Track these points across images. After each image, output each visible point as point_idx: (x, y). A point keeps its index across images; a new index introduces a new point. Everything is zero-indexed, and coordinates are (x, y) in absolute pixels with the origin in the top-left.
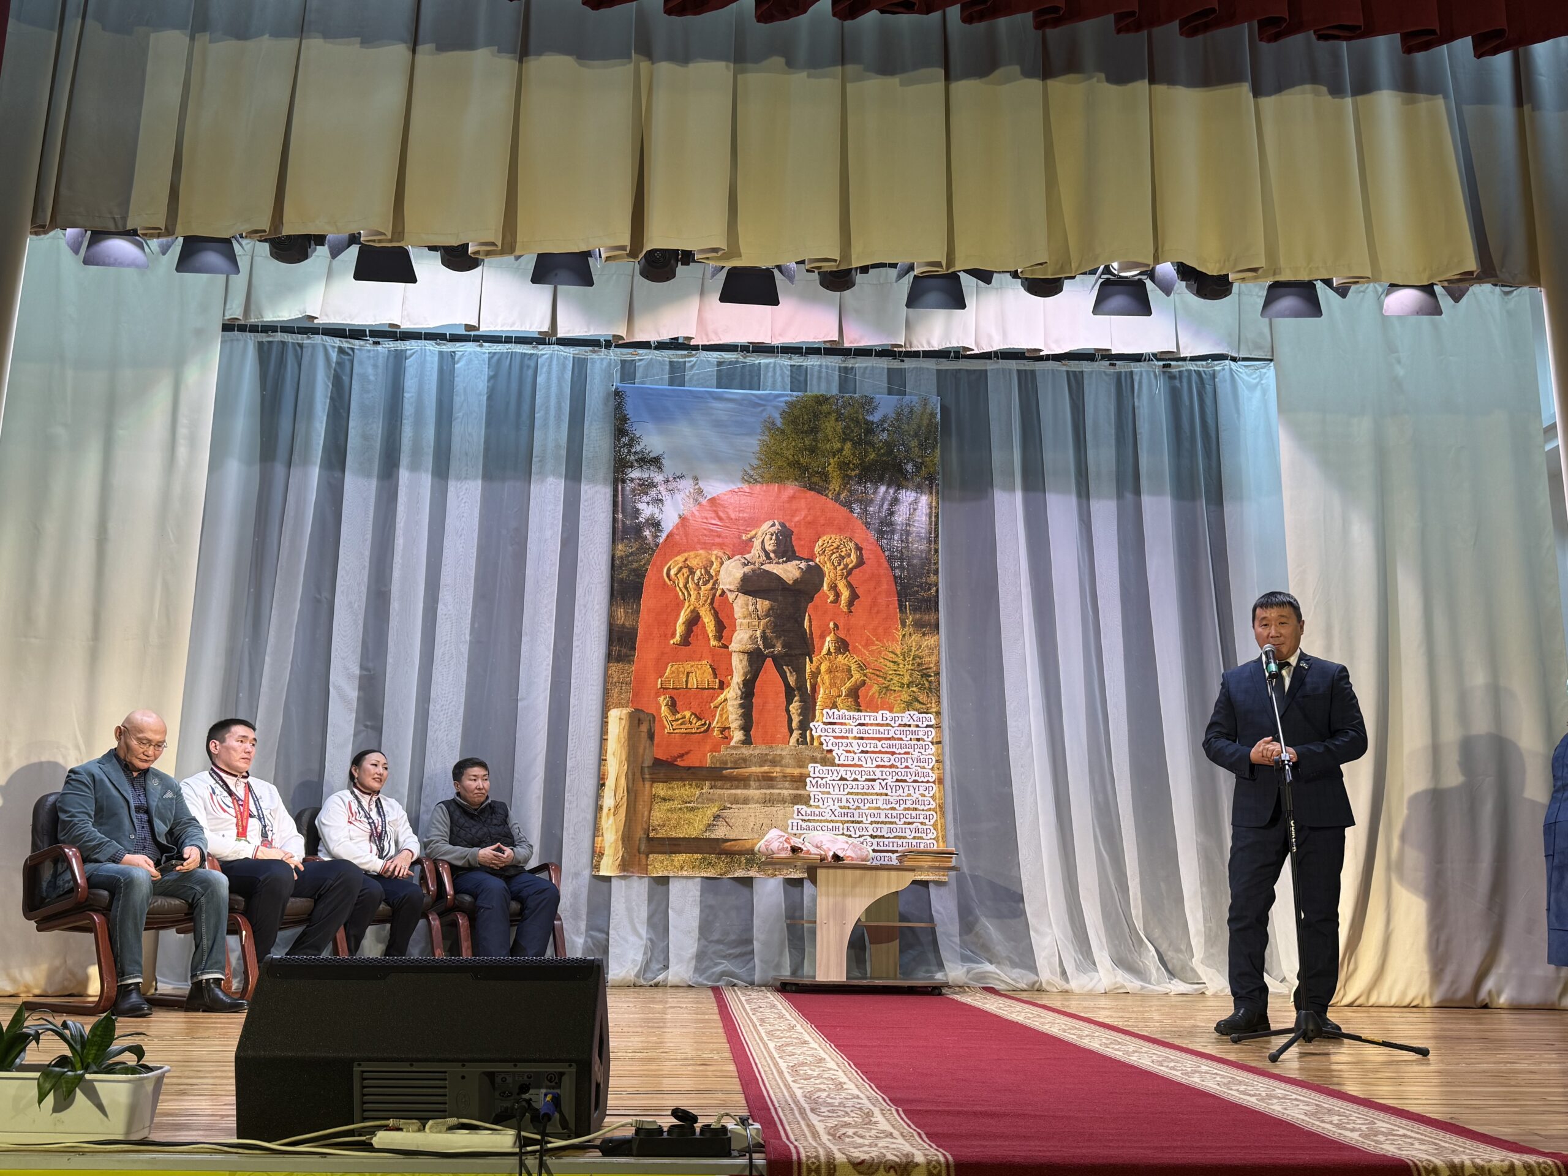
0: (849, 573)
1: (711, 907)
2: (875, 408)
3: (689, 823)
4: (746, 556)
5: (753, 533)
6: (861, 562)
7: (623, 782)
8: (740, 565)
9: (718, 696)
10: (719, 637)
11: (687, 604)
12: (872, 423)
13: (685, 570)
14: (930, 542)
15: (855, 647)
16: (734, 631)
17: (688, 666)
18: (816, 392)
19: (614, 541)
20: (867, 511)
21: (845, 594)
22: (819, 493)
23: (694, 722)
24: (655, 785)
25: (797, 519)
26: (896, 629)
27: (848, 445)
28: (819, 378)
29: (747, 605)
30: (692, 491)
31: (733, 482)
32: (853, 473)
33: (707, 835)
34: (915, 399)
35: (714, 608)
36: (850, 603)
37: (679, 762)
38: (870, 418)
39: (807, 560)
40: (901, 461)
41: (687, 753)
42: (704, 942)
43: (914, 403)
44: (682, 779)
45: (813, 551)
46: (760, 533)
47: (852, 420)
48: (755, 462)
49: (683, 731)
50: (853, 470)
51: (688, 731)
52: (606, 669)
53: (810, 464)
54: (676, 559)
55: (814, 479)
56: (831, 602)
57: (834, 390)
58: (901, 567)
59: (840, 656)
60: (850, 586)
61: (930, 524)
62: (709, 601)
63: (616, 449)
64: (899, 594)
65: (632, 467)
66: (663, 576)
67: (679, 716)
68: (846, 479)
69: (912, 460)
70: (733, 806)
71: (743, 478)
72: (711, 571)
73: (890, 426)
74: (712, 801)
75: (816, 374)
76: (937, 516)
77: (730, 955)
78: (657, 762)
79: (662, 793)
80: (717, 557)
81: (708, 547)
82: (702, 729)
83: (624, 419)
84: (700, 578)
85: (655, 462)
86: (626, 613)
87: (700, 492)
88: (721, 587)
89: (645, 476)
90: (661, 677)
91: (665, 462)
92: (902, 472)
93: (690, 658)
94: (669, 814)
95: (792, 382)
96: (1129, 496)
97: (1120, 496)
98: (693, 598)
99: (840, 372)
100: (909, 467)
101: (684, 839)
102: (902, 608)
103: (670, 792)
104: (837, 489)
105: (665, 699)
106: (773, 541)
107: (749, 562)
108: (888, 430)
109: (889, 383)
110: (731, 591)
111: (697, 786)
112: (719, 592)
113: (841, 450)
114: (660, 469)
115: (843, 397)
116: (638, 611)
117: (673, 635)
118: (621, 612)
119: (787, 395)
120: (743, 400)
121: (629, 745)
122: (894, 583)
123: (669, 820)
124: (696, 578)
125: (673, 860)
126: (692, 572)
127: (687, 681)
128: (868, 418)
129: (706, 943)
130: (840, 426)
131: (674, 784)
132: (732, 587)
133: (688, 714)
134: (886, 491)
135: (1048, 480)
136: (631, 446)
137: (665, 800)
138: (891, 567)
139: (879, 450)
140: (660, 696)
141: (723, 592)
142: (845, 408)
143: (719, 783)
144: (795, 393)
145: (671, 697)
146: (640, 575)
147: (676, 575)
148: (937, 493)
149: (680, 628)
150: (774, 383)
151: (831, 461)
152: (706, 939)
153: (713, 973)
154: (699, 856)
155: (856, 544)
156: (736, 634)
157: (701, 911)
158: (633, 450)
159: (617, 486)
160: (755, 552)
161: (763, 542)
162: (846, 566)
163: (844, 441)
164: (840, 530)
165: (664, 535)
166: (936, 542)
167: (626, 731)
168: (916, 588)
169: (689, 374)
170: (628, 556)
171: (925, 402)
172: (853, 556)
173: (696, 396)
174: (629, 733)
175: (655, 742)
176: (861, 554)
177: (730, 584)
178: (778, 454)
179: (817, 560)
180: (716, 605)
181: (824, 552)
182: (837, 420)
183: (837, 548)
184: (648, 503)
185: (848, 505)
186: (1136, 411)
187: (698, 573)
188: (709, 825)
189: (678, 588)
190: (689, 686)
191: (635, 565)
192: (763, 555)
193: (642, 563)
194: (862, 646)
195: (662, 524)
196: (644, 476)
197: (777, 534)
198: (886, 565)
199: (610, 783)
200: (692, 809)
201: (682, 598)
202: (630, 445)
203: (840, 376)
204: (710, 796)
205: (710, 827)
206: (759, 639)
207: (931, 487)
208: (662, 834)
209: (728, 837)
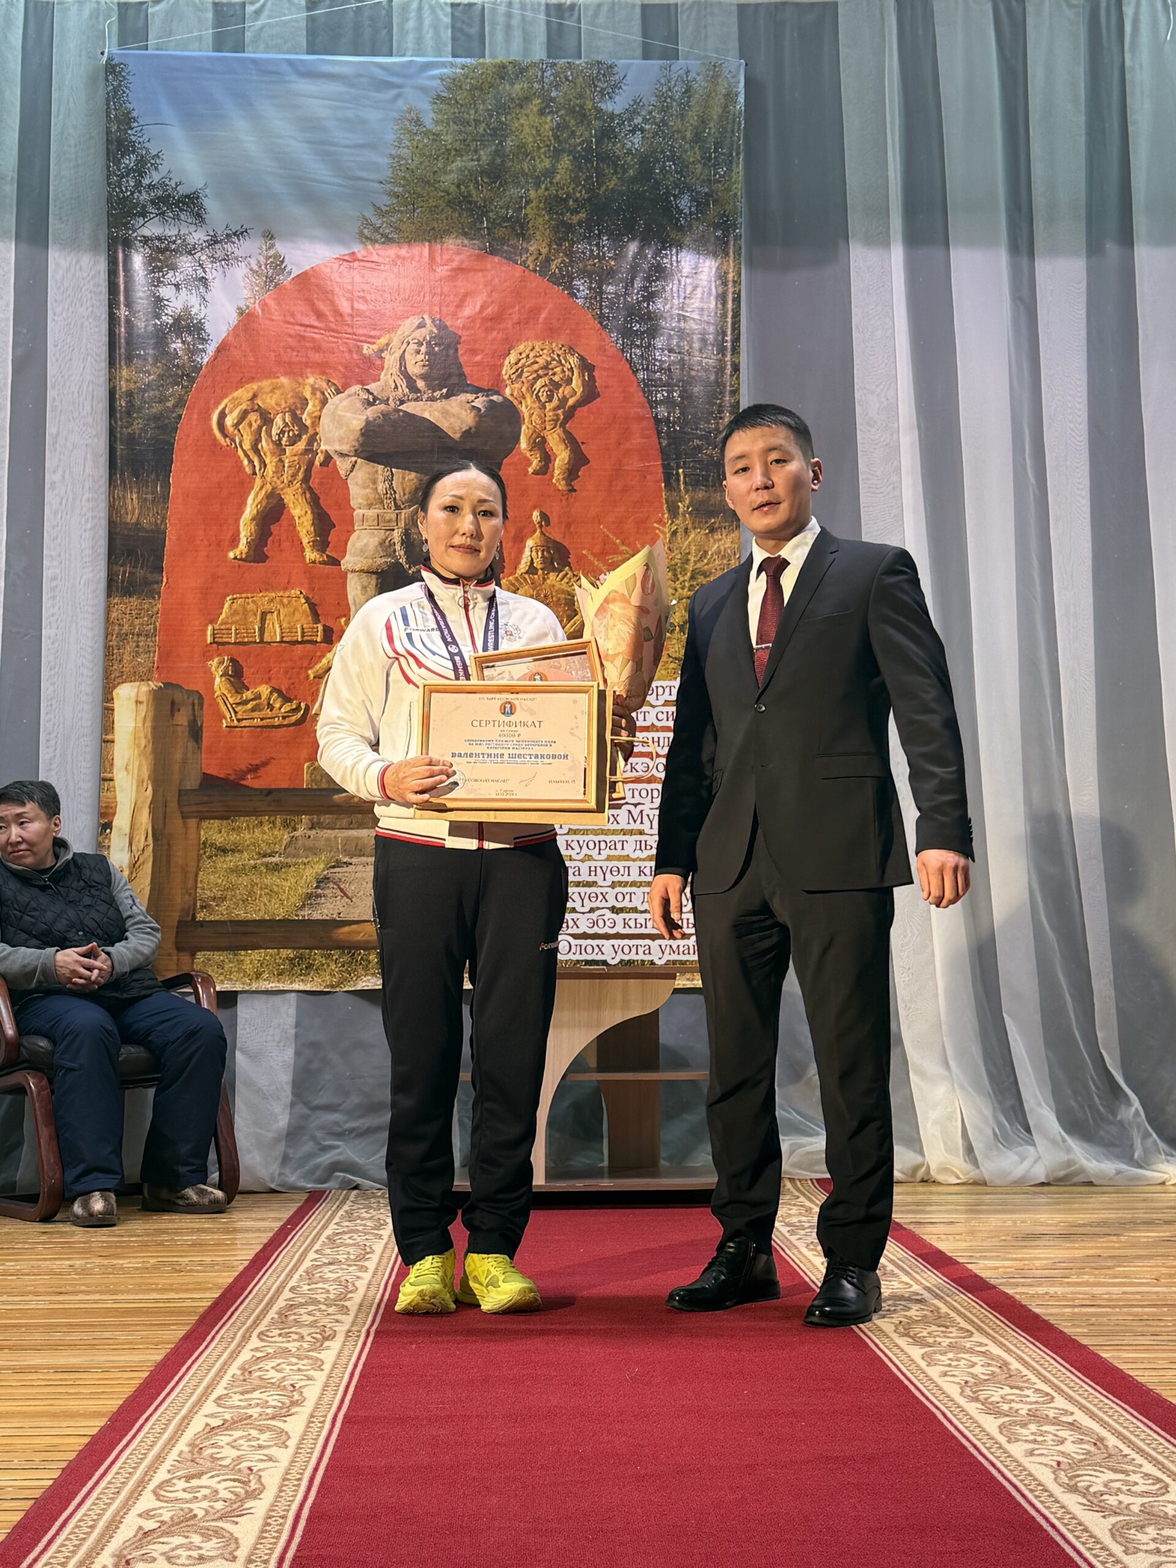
0: (570, 414)
1: (315, 1045)
2: (616, 86)
3: (271, 893)
4: (372, 387)
5: (383, 341)
6: (591, 394)
7: (145, 818)
8: (359, 405)
9: (323, 656)
10: (321, 544)
11: (258, 482)
12: (612, 116)
13: (253, 417)
14: (722, 350)
15: (581, 558)
16: (351, 531)
17: (263, 600)
18: (501, 58)
19: (112, 362)
20: (601, 292)
21: (562, 456)
22: (509, 259)
23: (277, 705)
24: (205, 824)
25: (467, 311)
26: (660, 521)
27: (566, 161)
28: (508, 27)
29: (375, 482)
30: (262, 260)
31: (341, 242)
32: (575, 219)
33: (306, 913)
34: (694, 65)
35: (310, 489)
36: (572, 473)
37: (250, 781)
38: (608, 106)
39: (487, 392)
40: (668, 193)
41: (265, 764)
42: (301, 1109)
43: (692, 75)
44: (256, 813)
45: (500, 374)
46: (395, 342)
47: (571, 111)
48: (384, 201)
49: (256, 722)
50: (575, 212)
51: (265, 722)
52: (108, 610)
53: (492, 201)
54: (236, 394)
55: (500, 232)
56: (535, 473)
57: (539, 53)
58: (669, 402)
59: (552, 576)
60: (571, 441)
61: (724, 315)
62: (301, 475)
63: (113, 180)
64: (664, 454)
65: (143, 214)
66: (211, 429)
67: (248, 695)
68: (563, 233)
69: (690, 189)
70: (354, 860)
71: (361, 234)
72: (304, 417)
73: (646, 121)
74: (313, 851)
75: (501, 19)
76: (737, 300)
77: (351, 1131)
78: (209, 781)
79: (219, 839)
80: (314, 390)
81: (296, 371)
82: (293, 719)
83: (127, 120)
84: (283, 432)
85: (190, 205)
86: (143, 501)
87: (278, 264)
88: (323, 447)
89: (171, 232)
90: (213, 621)
91: (210, 205)
92: (669, 212)
93: (267, 586)
94: (233, 878)
95: (454, 39)
96: (1112, 248)
97: (1094, 249)
98: (270, 469)
99: (548, 14)
100: (685, 203)
101: (262, 922)
102: (669, 479)
103: (234, 837)
104: (544, 251)
105: (221, 663)
106: (421, 357)
107: (375, 398)
108: (642, 130)
109: (645, 33)
110: (342, 455)
111: (286, 825)
112: (320, 458)
113: (550, 173)
114: (199, 217)
115: (554, 65)
116: (165, 497)
117: (234, 542)
118: (132, 500)
119: (444, 65)
120: (359, 76)
121: (155, 751)
122: (654, 433)
123: (234, 887)
124: (275, 431)
125: (241, 962)
126: (267, 420)
127: (262, 630)
128: (603, 106)
129: (307, 1111)
130: (549, 122)
131: (242, 822)
132: (345, 448)
133: (264, 690)
134: (640, 253)
135: (956, 222)
136: (142, 174)
137: (224, 851)
138: (650, 402)
139: (625, 171)
140: (212, 659)
141: (328, 458)
142: (557, 87)
143: (326, 819)
144: (459, 60)
145: (232, 660)
146: (166, 426)
147: (236, 426)
148: (738, 253)
149: (246, 530)
150: (419, 41)
151: (533, 194)
152: (306, 1104)
153: (317, 1167)
154: (290, 953)
155: (582, 359)
156: (353, 538)
157: (297, 1054)
158: (146, 181)
159: (116, 252)
160: (388, 381)
161: (402, 358)
162: (563, 401)
164: (550, 332)
165: (211, 349)
166: (735, 350)
167: (148, 724)
168: (697, 442)
169: (252, 27)
170: (144, 391)
171: (714, 72)
172: (576, 383)
173: (266, 70)
174: (155, 728)
175: (205, 742)
176: (592, 378)
177: (340, 441)
178: (428, 183)
179: (508, 391)
180: (314, 482)
181: (520, 376)
182: (542, 113)
183: (546, 367)
184: (177, 286)
185: (565, 281)
186: (1128, 76)
187: (278, 421)
188: (309, 896)
189: (240, 453)
190: (267, 638)
191: (156, 408)
192: (403, 384)
193: (169, 404)
194: (595, 555)
195: (208, 326)
196: (168, 233)
197: (429, 343)
198: (639, 397)
199: (122, 821)
200: (276, 868)
201: (248, 470)
202: (140, 170)
203: (548, 23)
204: (309, 843)
205: (310, 899)
206: (398, 547)
207: (727, 243)
208: (221, 913)
209: (344, 916)
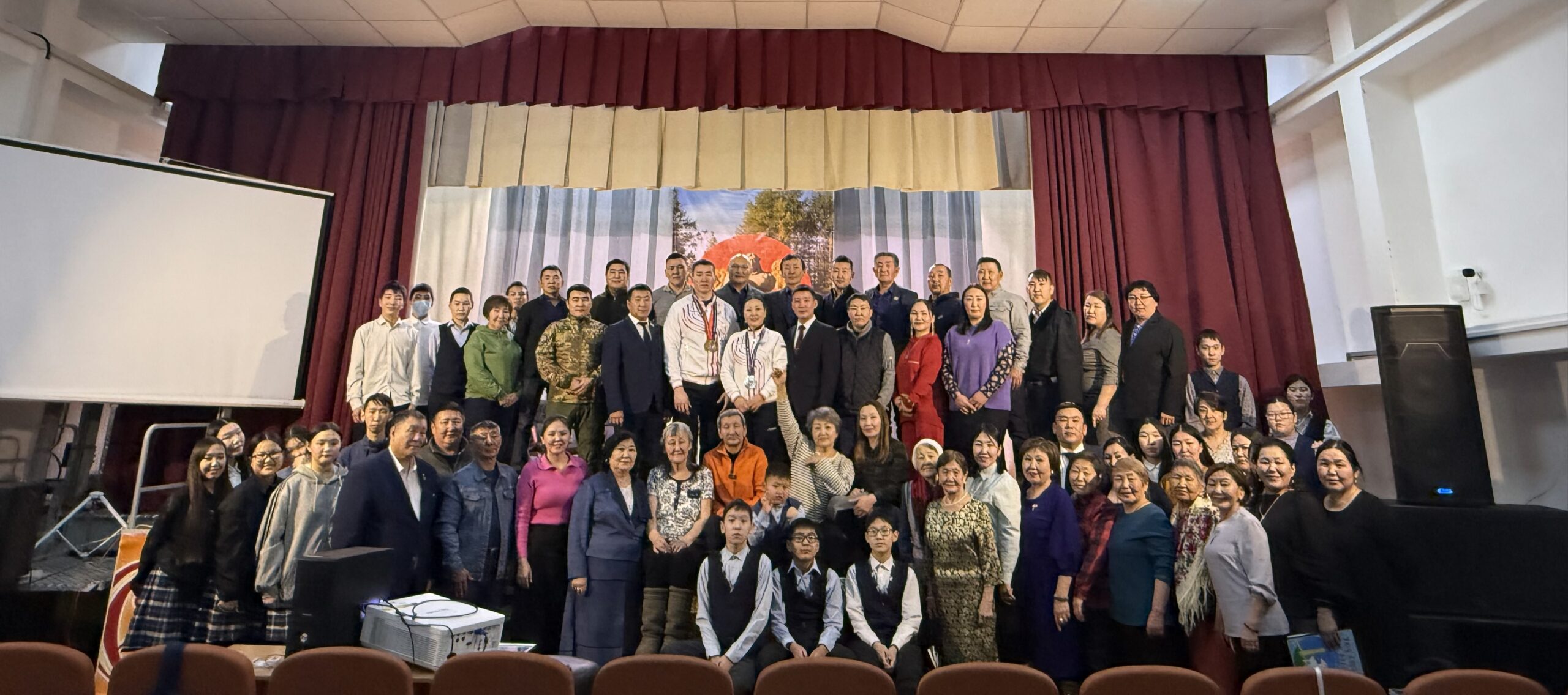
2: (802, 194)
12: (801, 202)
18: (771, 189)
22: (774, 237)
27: (789, 213)
30: (711, 239)
31: (731, 234)
32: (791, 228)
34: (822, 188)
38: (800, 199)
39: (768, 273)
40: (815, 221)
47: (790, 201)
48: (742, 224)
50: (791, 226)
53: (769, 223)
55: (772, 231)
57: (781, 187)
63: (674, 219)
65: (681, 227)
68: (788, 232)
69: (820, 221)
71: (736, 232)
73: (809, 203)
83: (678, 204)
85: (693, 225)
87: (715, 240)
89: (688, 232)
91: (698, 225)
92: (815, 227)
96: (929, 237)
97: (924, 238)
100: (819, 224)
104: (783, 236)
108: (808, 206)
113: (785, 216)
114: (695, 228)
115: (785, 191)
119: (759, 191)
128: (798, 199)
130: (784, 204)
134: (807, 236)
139: (804, 216)
142: (786, 194)
144: (762, 189)
151: (780, 222)
158: (682, 219)
159: (674, 237)
163: (786, 211)
178: (754, 218)
182: (783, 201)
184: (689, 245)
185: (788, 245)
202: (681, 216)
207: (829, 233)
